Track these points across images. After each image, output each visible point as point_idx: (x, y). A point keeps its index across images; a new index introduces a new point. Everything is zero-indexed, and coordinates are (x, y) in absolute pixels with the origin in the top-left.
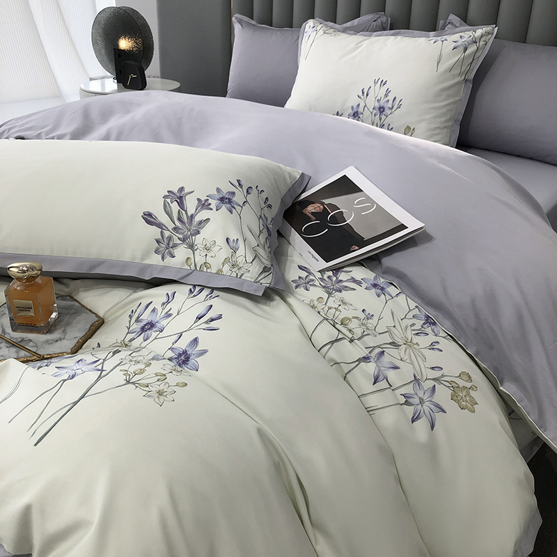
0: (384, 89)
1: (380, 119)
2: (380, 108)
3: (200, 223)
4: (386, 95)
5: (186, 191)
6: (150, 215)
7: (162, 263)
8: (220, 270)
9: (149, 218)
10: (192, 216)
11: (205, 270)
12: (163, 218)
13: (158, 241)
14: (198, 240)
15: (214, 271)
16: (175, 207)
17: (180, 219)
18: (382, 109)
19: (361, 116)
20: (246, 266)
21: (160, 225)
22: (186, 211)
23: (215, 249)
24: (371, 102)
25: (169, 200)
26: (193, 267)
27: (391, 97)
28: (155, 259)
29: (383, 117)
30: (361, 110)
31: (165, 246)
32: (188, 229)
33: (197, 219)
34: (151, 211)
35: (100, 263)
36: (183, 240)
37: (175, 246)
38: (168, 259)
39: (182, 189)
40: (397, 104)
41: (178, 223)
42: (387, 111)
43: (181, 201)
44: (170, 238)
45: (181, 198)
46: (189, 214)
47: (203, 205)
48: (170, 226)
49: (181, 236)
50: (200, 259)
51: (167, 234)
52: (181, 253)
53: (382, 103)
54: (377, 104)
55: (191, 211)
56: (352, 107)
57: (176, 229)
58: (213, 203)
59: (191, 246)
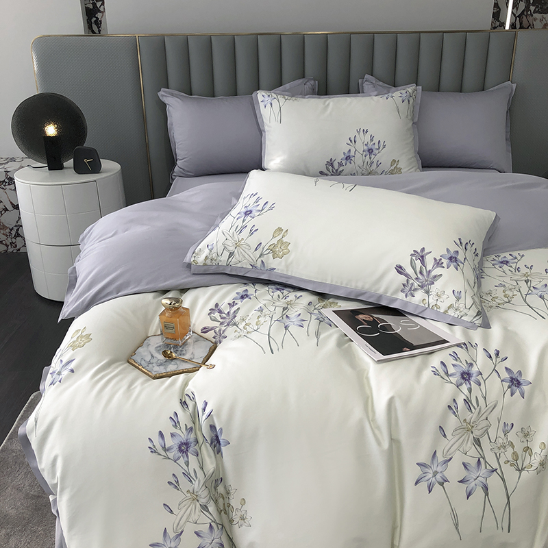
3: (435, 277)
5: (426, 252)
6: (401, 267)
7: (405, 299)
8: (446, 311)
9: (400, 269)
10: (430, 271)
11: (435, 309)
12: (409, 271)
13: (404, 285)
14: (433, 287)
15: (442, 311)
16: (418, 263)
17: (421, 273)
20: (465, 311)
21: (407, 275)
22: (426, 267)
23: (445, 297)
25: (414, 258)
26: (427, 306)
28: (401, 296)
31: (408, 289)
32: (427, 282)
33: (433, 273)
34: (402, 265)
36: (422, 287)
37: (415, 290)
38: (409, 299)
39: (423, 250)
41: (419, 276)
43: (422, 259)
44: (412, 284)
45: (422, 257)
46: (428, 270)
47: (438, 263)
48: (414, 276)
49: (420, 284)
50: (432, 300)
51: (411, 281)
52: (420, 295)
55: (429, 267)
57: (417, 278)
58: (445, 261)
59: (428, 292)
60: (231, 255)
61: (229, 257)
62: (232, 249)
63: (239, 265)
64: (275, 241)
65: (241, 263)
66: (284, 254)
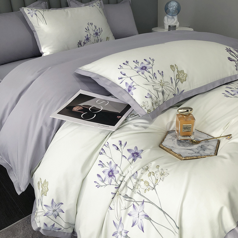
0: (93, 26)
13: (236, 66)
48: (236, 60)
54: (94, 32)
60: (163, 93)
61: (163, 95)
62: (160, 89)
63: (168, 99)
64: (176, 73)
65: (169, 96)
66: (186, 77)
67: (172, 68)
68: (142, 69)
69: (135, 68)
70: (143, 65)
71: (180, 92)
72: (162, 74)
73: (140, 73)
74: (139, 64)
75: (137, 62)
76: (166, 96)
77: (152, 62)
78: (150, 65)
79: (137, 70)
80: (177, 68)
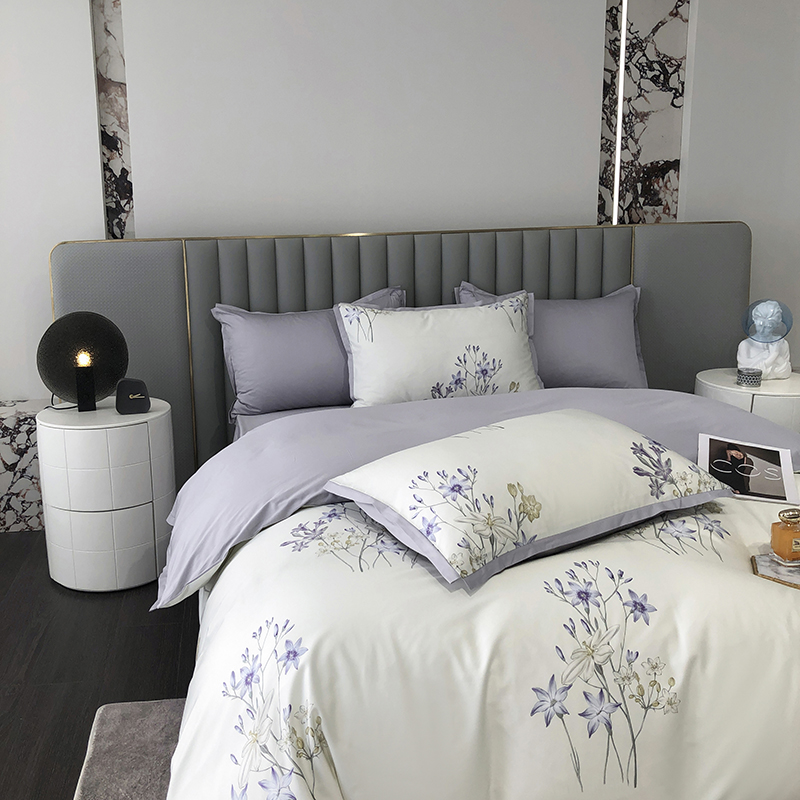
0: (480, 353)
1: (485, 381)
2: (482, 372)
3: (667, 463)
4: (485, 359)
6: (638, 469)
7: (658, 501)
8: (699, 490)
9: (639, 472)
10: (658, 460)
11: (689, 494)
12: (646, 469)
13: (651, 486)
14: (673, 474)
16: (644, 456)
17: (654, 466)
18: (484, 372)
19: (464, 382)
21: (647, 474)
22: (653, 459)
23: (688, 477)
24: (472, 368)
25: (639, 454)
26: (680, 496)
27: (489, 359)
28: (653, 500)
29: (488, 379)
30: (463, 376)
31: (656, 489)
32: (663, 472)
33: (663, 461)
34: (635, 466)
35: (621, 516)
36: (665, 479)
37: (662, 485)
38: (662, 497)
40: (497, 366)
41: (655, 469)
42: (490, 373)
43: (643, 452)
44: (656, 481)
45: (642, 450)
46: (656, 460)
47: (656, 450)
48: (653, 472)
49: (662, 477)
50: (683, 489)
51: (653, 478)
52: (667, 488)
53: (483, 366)
54: (478, 368)
55: (656, 458)
56: (453, 376)
57: (656, 473)
59: (672, 481)
60: (492, 540)
61: (492, 546)
62: (488, 532)
63: (504, 552)
64: (519, 500)
65: (505, 546)
66: (538, 510)
67: (513, 491)
68: (453, 489)
69: (440, 488)
70: (456, 482)
71: (528, 539)
72: (491, 502)
73: (449, 498)
74: (448, 479)
75: (443, 475)
76: (499, 546)
77: (471, 476)
78: (469, 483)
79: (443, 491)
80: (522, 492)
